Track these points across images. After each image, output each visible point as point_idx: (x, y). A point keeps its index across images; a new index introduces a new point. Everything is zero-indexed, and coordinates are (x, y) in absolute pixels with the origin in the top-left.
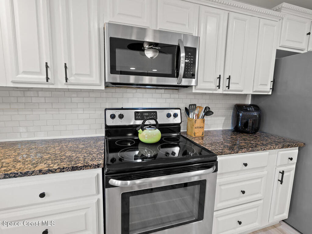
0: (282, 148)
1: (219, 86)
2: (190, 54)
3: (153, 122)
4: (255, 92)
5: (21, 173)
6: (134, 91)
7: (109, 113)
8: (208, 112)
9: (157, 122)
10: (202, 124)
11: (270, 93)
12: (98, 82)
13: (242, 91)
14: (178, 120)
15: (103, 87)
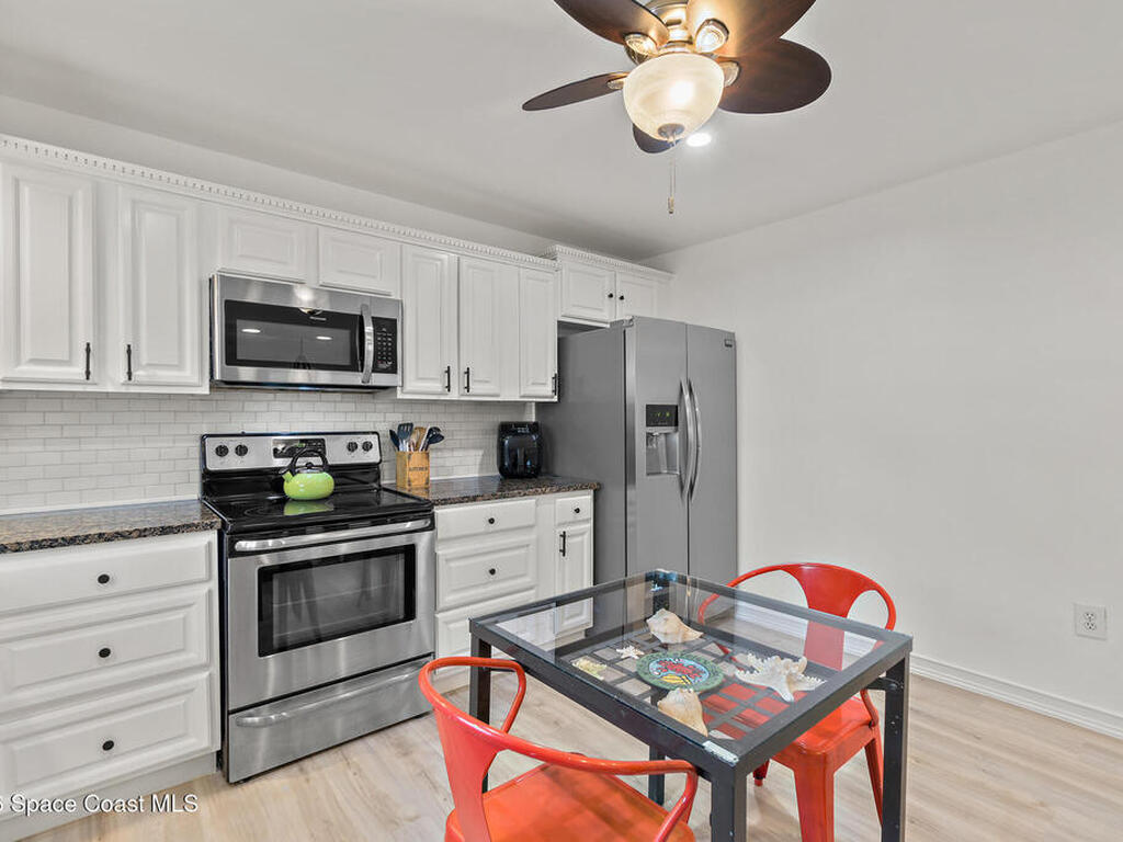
0: (558, 491)
1: (449, 387)
2: (384, 330)
3: (317, 461)
4: (524, 397)
5: (63, 539)
6: (271, 396)
7: (212, 445)
8: (434, 436)
9: (324, 460)
10: (425, 460)
11: (555, 399)
12: (195, 380)
13: (498, 396)
14: (372, 456)
15: (205, 390)
